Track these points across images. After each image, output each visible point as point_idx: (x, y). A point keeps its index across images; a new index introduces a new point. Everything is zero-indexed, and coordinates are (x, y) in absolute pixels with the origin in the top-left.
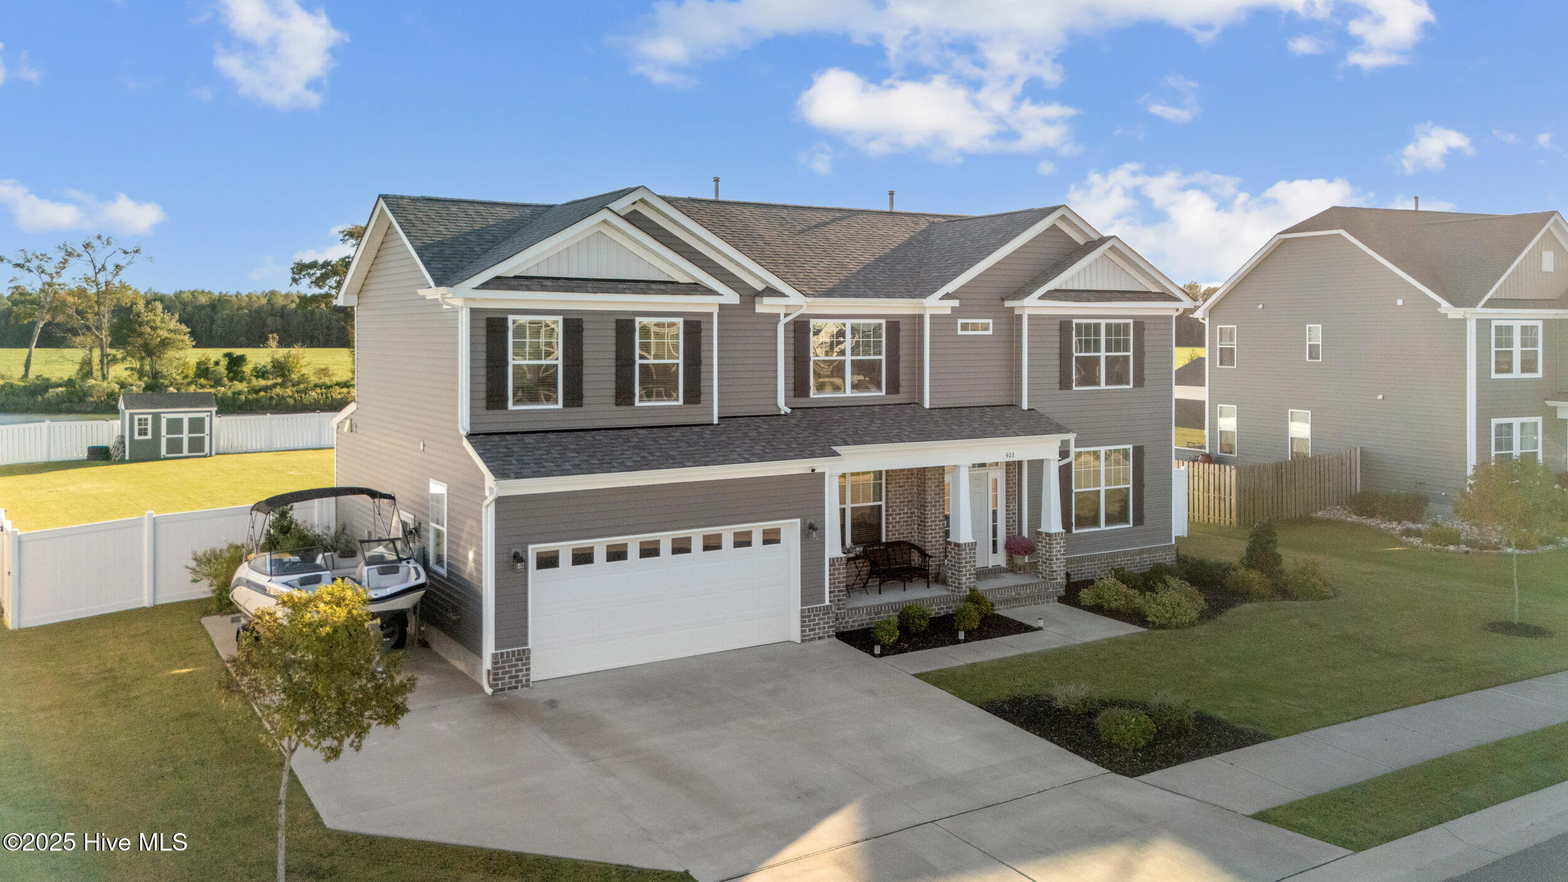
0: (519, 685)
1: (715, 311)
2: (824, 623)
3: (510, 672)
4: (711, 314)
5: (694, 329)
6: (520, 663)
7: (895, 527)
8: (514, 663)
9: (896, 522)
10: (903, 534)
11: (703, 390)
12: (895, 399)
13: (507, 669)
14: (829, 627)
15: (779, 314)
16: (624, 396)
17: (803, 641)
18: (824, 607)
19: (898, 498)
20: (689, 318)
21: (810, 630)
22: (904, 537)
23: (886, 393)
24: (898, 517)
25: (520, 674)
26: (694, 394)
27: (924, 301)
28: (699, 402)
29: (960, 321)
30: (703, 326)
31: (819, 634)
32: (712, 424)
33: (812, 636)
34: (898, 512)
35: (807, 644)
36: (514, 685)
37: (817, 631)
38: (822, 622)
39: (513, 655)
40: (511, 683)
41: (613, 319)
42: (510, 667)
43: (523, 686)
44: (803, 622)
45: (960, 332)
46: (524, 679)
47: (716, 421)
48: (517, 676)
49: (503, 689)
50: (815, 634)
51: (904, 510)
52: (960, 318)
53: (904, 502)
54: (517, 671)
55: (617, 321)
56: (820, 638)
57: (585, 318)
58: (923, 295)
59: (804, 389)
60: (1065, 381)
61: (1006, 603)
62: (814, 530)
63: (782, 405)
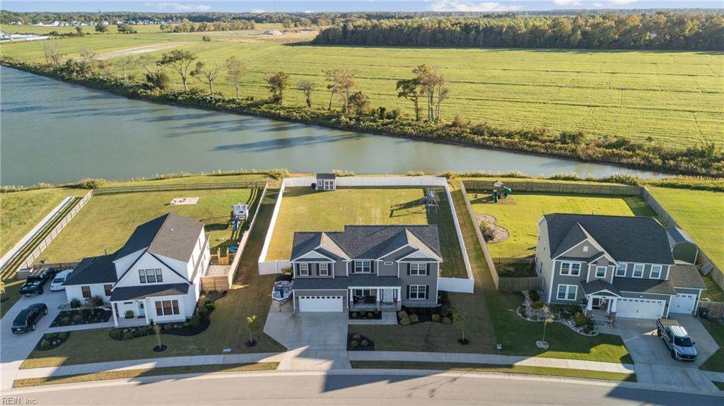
0: (298, 313)
2: (347, 311)
4: (333, 263)
5: (329, 265)
14: (348, 313)
15: (347, 261)
16: (318, 274)
17: (343, 313)
18: (347, 308)
19: (373, 293)
20: (328, 263)
23: (371, 272)
26: (330, 274)
29: (385, 262)
30: (331, 264)
32: (333, 278)
33: (345, 312)
44: (343, 310)
45: (385, 264)
49: (296, 313)
51: (374, 295)
55: (317, 264)
57: (311, 264)
58: (376, 258)
59: (353, 271)
60: (408, 274)
61: (386, 311)
62: (344, 298)
63: (347, 275)
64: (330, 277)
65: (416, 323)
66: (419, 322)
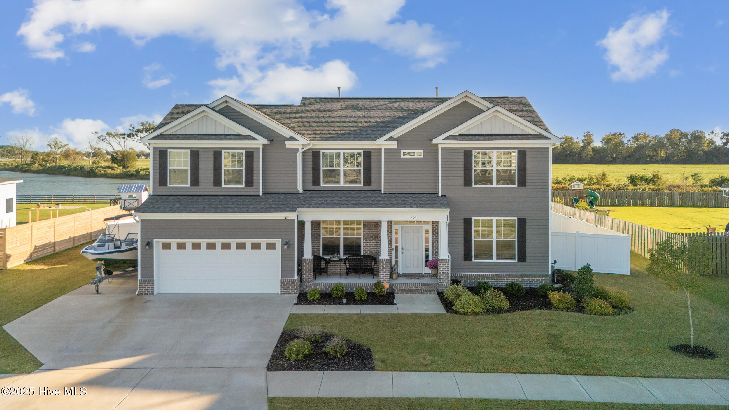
0: (149, 293)
1: (261, 147)
2: (292, 287)
3: (145, 288)
4: (259, 148)
5: (250, 155)
6: (149, 285)
7: (367, 248)
8: (146, 284)
9: (368, 246)
10: (372, 252)
11: (254, 181)
12: (368, 188)
13: (144, 286)
14: (294, 289)
15: (299, 148)
16: (217, 182)
17: (281, 294)
18: (293, 280)
19: (369, 235)
20: (247, 150)
21: (284, 289)
22: (372, 254)
23: (364, 185)
24: (369, 244)
25: (149, 289)
26: (250, 182)
27: (374, 142)
28: (252, 186)
29: (402, 151)
30: (255, 153)
31: (289, 291)
32: (259, 196)
33: (285, 292)
34: (369, 242)
35: (283, 295)
36: (146, 293)
37: (288, 290)
38: (291, 286)
39: (146, 281)
40: (145, 292)
41: (213, 150)
42: (145, 285)
43: (150, 294)
44: (281, 285)
45: (402, 157)
46: (151, 291)
47: (261, 194)
48: (148, 290)
49: (142, 294)
50: (287, 291)
51: (373, 241)
52: (403, 150)
53: (373, 237)
54: (147, 288)
55: (215, 152)
56: (289, 294)
57: (200, 151)
58: (375, 138)
59: (316, 182)
60: (467, 182)
61: (404, 291)
62: (287, 245)
63: (300, 189)
64: (250, 191)
65: (500, 311)
66: (508, 311)
